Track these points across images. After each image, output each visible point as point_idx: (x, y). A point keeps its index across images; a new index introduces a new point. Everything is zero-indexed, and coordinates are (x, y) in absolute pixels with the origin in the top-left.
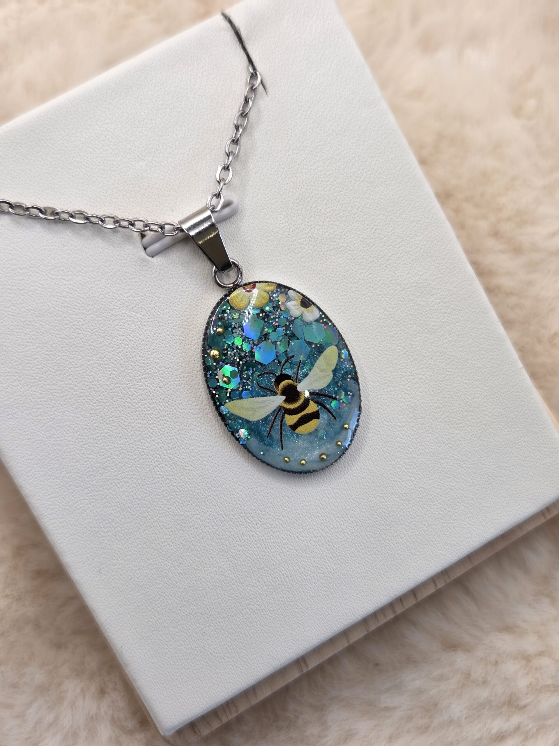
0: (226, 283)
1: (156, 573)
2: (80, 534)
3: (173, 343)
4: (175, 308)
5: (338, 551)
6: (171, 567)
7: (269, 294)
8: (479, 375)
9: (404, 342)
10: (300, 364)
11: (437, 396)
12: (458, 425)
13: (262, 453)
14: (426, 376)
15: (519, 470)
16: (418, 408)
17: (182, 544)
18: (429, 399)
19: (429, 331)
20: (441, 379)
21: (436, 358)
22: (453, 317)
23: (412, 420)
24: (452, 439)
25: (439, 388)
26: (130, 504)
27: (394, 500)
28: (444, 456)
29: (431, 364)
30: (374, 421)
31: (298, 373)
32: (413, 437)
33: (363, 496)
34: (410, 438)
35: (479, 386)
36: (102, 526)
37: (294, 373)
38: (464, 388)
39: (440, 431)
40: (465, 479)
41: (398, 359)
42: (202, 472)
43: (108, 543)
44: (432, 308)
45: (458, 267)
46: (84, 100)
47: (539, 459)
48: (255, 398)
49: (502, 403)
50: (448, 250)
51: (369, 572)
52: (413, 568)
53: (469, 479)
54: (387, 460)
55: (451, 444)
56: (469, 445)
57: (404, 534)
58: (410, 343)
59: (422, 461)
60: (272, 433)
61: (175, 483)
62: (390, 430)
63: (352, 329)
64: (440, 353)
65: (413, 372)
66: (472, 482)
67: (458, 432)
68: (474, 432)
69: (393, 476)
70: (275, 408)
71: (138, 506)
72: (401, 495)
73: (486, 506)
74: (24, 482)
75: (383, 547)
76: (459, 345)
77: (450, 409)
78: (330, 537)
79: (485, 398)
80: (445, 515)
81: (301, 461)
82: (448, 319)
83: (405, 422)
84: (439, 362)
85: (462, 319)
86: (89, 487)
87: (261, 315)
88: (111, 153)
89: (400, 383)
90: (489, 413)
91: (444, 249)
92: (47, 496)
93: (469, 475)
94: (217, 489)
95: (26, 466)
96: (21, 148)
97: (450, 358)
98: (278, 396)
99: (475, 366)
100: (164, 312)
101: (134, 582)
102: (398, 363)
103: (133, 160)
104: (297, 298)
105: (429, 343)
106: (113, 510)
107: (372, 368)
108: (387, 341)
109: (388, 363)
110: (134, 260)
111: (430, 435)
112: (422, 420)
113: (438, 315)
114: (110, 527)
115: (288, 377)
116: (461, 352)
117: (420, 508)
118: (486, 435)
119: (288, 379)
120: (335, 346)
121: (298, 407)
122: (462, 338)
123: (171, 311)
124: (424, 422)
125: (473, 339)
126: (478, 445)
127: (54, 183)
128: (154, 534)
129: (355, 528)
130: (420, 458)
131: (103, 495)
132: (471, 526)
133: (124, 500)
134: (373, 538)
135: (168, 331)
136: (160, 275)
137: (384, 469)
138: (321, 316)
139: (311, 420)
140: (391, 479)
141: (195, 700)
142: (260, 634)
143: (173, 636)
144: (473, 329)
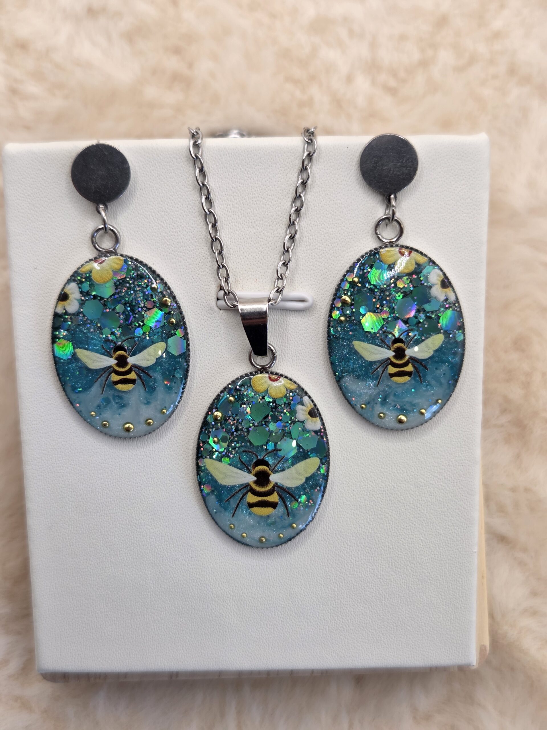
0: (258, 363)
1: (94, 552)
2: (50, 492)
3: (200, 385)
4: (217, 359)
5: (246, 612)
6: (108, 553)
7: (287, 391)
8: (436, 539)
9: (389, 482)
10: (282, 459)
11: (392, 537)
12: (397, 569)
13: (215, 511)
14: (392, 517)
15: (427, 629)
16: (371, 538)
17: (125, 541)
18: (384, 536)
19: (414, 484)
20: (403, 526)
21: (409, 508)
22: (441, 483)
23: (361, 545)
24: (385, 577)
25: (397, 532)
26: (100, 490)
27: (311, 598)
28: (371, 586)
29: (402, 510)
30: (330, 530)
31: (277, 465)
32: (355, 559)
33: (288, 581)
34: (352, 558)
35: (431, 548)
36: (70, 495)
37: (274, 463)
38: (418, 543)
39: (380, 565)
40: (378, 612)
41: (376, 492)
42: (169, 496)
43: (68, 510)
44: (427, 467)
45: (468, 446)
46: (231, 154)
47: (448, 629)
48: (231, 467)
49: (442, 570)
50: (468, 429)
51: (261, 640)
52: (298, 655)
53: (381, 614)
54: (324, 564)
55: (382, 579)
56: (396, 589)
57: (305, 627)
58: (394, 485)
59: (351, 580)
60: (232, 500)
61: (144, 493)
62: (338, 543)
63: (352, 449)
64: (414, 506)
65: (383, 509)
66: (383, 618)
67: (394, 574)
68: (406, 580)
69: (321, 579)
70: (244, 482)
71: (106, 495)
72: (319, 597)
73: (383, 642)
74: (27, 430)
75: (283, 627)
76: (434, 507)
77: (397, 553)
78: (244, 598)
79: (431, 560)
80: (347, 630)
81: (243, 533)
82: (436, 483)
83: (354, 544)
84: (409, 513)
85: (448, 489)
86: (75, 461)
87: (271, 404)
88: (231, 209)
89: (368, 512)
90: (428, 572)
91: (465, 426)
92: (39, 450)
93: (383, 611)
94: (175, 515)
95: (34, 419)
96: (159, 168)
97: (420, 514)
98: (250, 475)
99: (437, 530)
100: (206, 357)
101: (72, 549)
102: (375, 496)
103: (246, 224)
104: (309, 405)
105: (409, 493)
106: (85, 487)
107: (351, 489)
108: (375, 474)
109: (366, 491)
110: (203, 304)
111: (369, 564)
112: (369, 549)
113: (429, 475)
114: (76, 499)
115: (267, 464)
116: (432, 514)
117: (329, 615)
118: (415, 588)
119: (266, 466)
120: (320, 459)
121: (263, 492)
122: (439, 503)
123: (212, 360)
124: (370, 552)
125: (448, 509)
126: (404, 592)
127: (171, 209)
128: (107, 523)
129: (269, 602)
130: (351, 577)
131: (83, 472)
132: (362, 650)
133: (98, 484)
134: (279, 617)
135: (201, 374)
136: (219, 327)
137: (316, 570)
138: (321, 429)
139: (268, 507)
140: (318, 581)
141: (74, 660)
142: (150, 640)
143: (81, 604)
144: (452, 501)
